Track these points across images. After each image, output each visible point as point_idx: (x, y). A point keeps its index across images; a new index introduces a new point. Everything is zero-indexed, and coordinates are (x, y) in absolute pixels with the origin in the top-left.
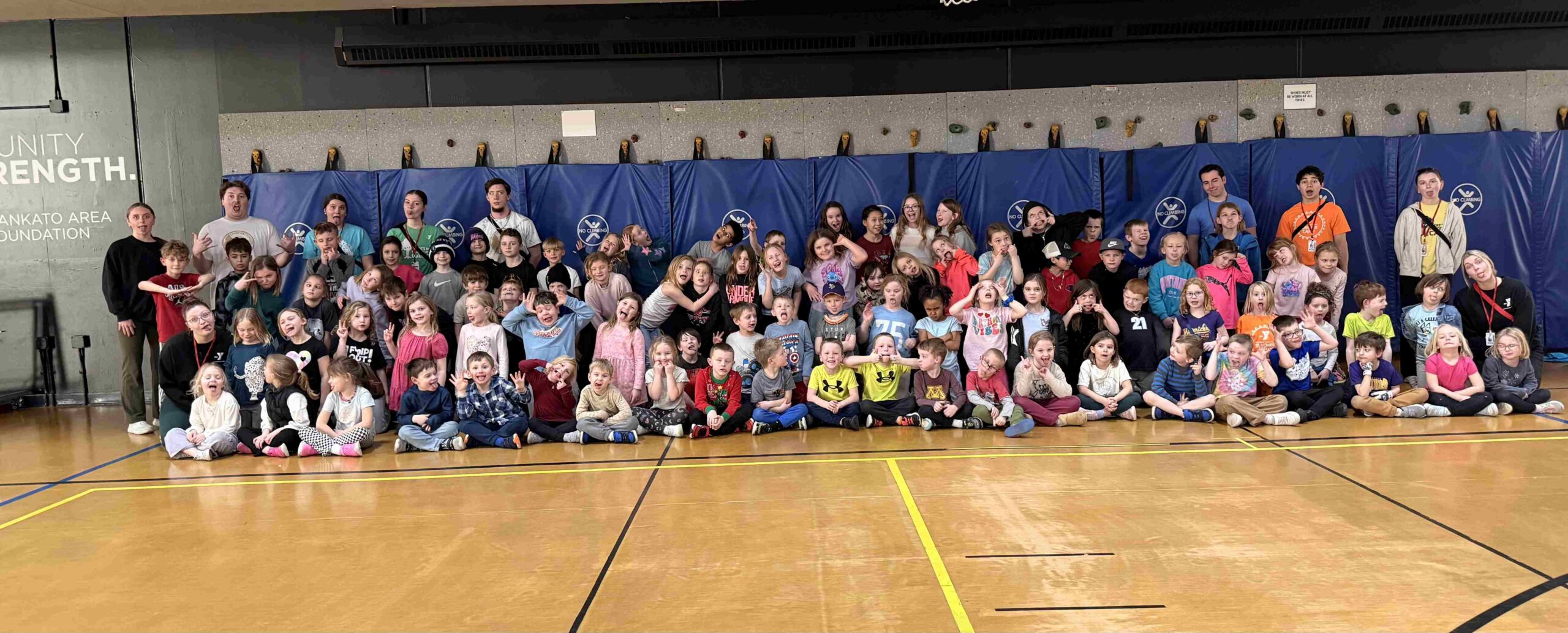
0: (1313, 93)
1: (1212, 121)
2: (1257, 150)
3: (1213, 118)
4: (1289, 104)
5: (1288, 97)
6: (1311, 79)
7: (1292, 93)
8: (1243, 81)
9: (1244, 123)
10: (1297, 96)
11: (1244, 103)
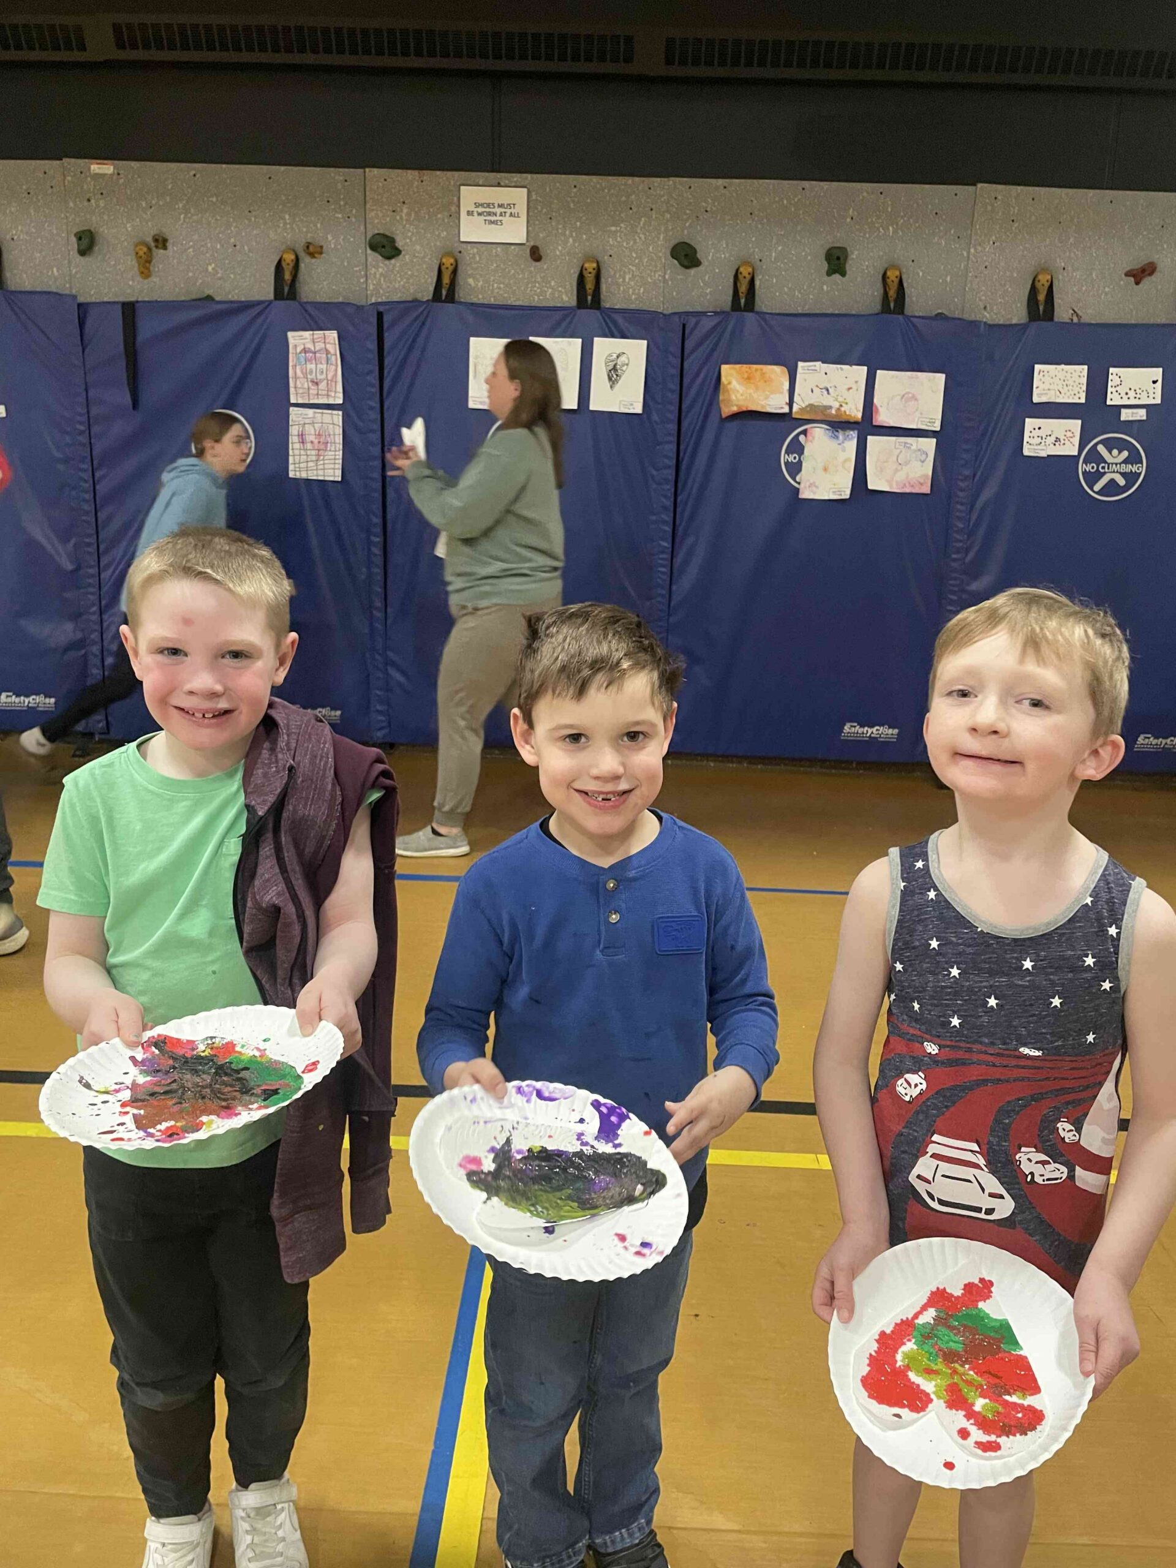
0: (522, 208)
1: (312, 255)
2: (393, 324)
3: (314, 250)
4: (472, 230)
5: (470, 213)
6: (516, 177)
7: (477, 205)
8: (376, 171)
9: (378, 266)
10: (489, 213)
11: (379, 221)
